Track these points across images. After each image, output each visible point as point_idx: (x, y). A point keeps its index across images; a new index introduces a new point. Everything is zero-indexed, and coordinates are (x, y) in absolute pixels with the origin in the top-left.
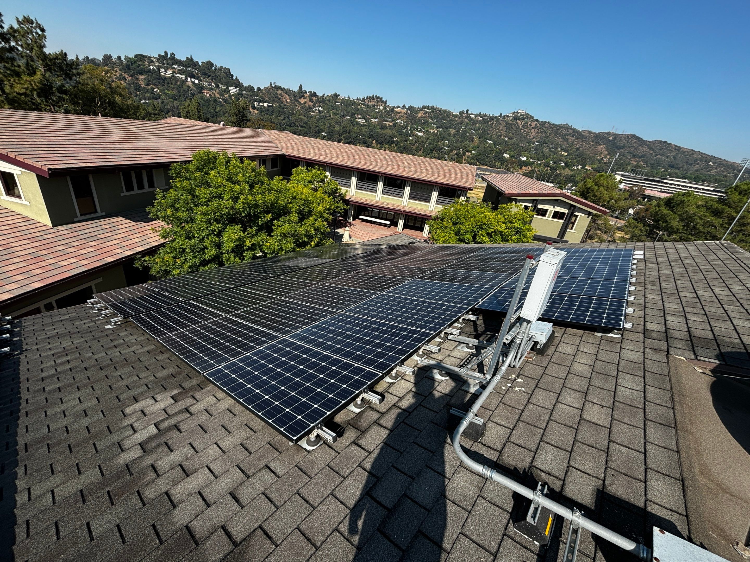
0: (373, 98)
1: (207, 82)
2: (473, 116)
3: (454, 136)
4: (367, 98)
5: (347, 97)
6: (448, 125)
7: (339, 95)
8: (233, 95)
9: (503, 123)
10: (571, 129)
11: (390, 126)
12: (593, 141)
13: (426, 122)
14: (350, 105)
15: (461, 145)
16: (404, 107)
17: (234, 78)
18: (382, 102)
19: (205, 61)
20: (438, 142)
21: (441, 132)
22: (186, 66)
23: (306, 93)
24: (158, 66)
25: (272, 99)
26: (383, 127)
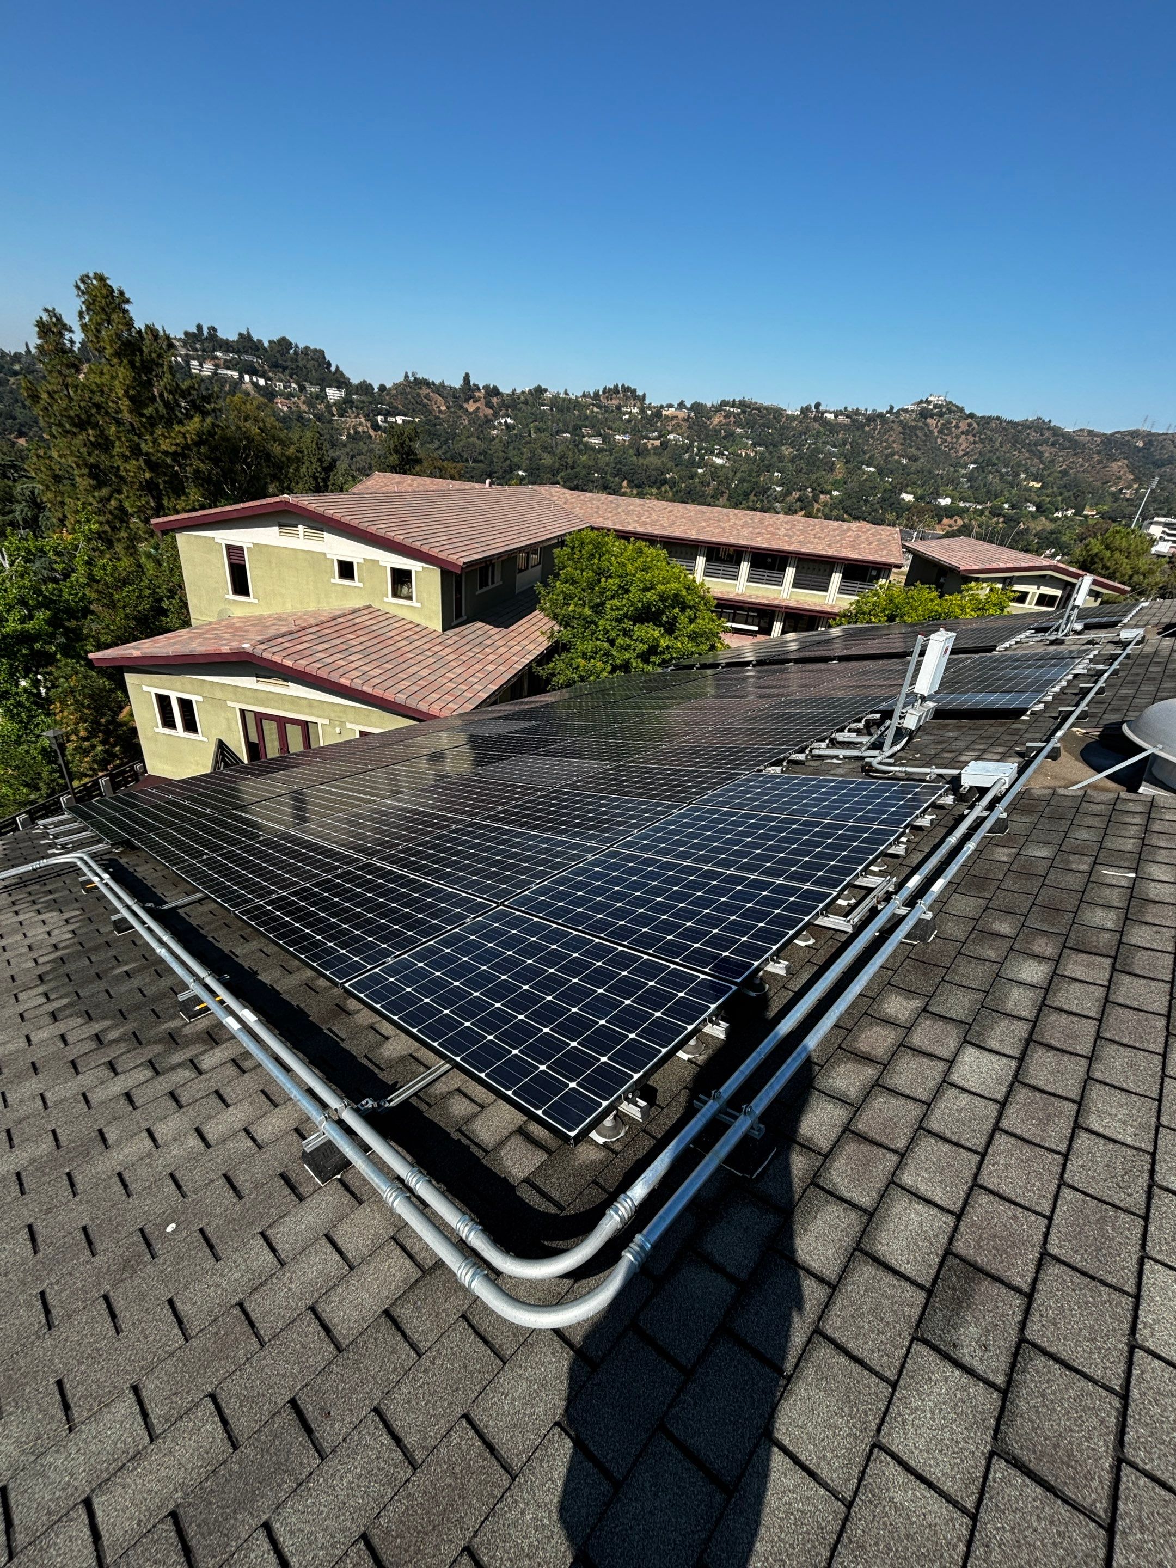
0: (616, 390)
1: (281, 381)
2: (830, 416)
3: (792, 461)
4: (604, 392)
5: (562, 392)
6: (777, 438)
7: (546, 390)
8: (335, 404)
9: (895, 426)
10: (1049, 429)
11: (655, 448)
12: (1099, 453)
13: (730, 435)
14: (568, 409)
15: (808, 479)
16: (681, 405)
17: (333, 369)
18: (636, 397)
19: (275, 338)
20: (759, 476)
21: (762, 454)
22: (238, 352)
23: (478, 389)
24: (187, 355)
25: (410, 406)
26: (641, 452)
